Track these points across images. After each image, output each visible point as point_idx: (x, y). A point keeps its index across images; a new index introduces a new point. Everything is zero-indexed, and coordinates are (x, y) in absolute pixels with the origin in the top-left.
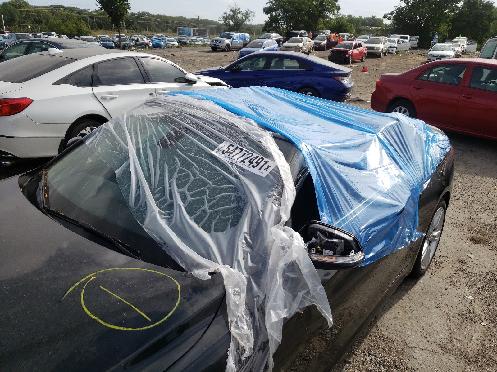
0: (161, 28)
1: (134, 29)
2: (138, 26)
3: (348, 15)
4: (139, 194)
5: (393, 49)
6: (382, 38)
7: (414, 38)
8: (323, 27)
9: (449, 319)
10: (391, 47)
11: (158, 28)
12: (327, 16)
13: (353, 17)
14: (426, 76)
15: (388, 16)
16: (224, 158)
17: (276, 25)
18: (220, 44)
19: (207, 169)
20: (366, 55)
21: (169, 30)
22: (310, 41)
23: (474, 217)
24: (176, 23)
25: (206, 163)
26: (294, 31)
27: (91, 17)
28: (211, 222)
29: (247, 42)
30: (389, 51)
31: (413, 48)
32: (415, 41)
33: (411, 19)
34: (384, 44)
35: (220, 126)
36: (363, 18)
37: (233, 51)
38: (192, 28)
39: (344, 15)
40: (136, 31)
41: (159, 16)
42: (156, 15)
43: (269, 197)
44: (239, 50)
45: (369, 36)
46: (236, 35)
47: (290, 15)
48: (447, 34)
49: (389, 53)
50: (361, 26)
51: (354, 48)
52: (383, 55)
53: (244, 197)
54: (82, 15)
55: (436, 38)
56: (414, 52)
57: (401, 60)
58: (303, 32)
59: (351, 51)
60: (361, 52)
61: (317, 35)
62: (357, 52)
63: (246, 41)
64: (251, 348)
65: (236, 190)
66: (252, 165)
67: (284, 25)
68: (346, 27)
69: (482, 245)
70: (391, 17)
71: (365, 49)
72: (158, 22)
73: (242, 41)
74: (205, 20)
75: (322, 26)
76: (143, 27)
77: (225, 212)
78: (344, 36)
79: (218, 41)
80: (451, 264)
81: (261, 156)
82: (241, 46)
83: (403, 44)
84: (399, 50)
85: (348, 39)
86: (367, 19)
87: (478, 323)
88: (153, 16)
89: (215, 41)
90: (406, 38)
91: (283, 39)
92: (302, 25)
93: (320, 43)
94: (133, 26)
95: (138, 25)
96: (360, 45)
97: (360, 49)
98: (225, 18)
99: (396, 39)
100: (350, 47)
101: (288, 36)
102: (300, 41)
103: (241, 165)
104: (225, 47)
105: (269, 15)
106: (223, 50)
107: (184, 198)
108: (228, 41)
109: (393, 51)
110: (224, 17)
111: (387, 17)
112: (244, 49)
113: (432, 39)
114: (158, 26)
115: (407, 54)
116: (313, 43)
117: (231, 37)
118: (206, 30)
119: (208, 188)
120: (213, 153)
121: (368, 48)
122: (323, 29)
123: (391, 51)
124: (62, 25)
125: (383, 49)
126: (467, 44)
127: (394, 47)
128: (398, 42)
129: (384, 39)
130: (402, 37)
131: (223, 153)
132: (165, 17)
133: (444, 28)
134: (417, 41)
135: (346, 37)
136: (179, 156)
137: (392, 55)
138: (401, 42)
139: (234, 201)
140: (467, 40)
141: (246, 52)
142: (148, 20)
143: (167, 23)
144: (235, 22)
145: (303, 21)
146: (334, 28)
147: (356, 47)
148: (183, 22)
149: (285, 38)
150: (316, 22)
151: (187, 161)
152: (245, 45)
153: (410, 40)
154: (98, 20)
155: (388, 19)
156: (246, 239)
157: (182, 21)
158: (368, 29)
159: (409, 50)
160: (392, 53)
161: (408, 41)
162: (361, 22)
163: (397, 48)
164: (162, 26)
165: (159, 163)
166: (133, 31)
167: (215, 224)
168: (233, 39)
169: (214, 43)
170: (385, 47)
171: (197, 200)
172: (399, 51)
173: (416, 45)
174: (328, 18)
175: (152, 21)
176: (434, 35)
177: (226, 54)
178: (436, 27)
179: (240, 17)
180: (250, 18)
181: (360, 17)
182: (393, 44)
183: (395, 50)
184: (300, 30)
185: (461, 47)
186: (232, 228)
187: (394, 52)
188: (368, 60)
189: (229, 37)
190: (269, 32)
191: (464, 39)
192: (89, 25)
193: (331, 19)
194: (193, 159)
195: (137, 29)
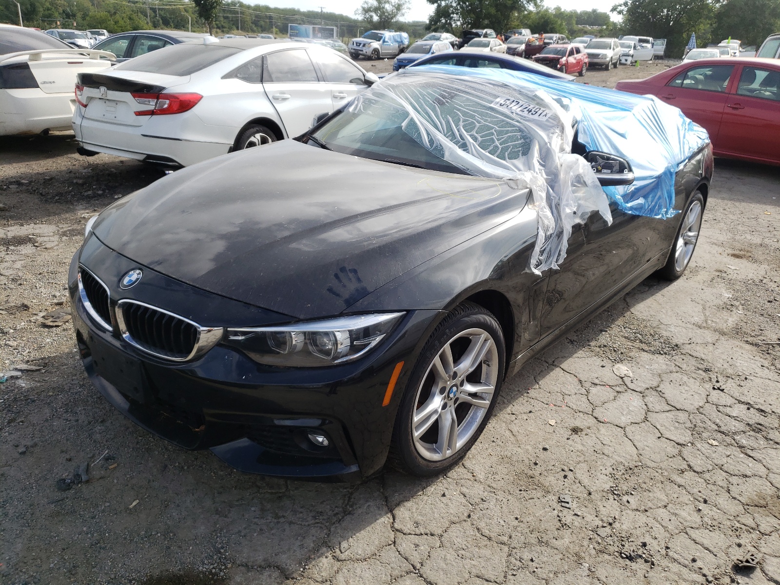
0: (261, 27)
1: (218, 28)
2: (224, 23)
3: (555, 6)
4: (432, 138)
5: (626, 58)
6: (612, 41)
7: (659, 42)
8: (518, 25)
9: (704, 309)
10: (624, 55)
11: (256, 25)
12: (525, 7)
13: (563, 10)
14: (680, 81)
15: (619, 8)
16: (503, 109)
17: (446, 21)
18: (364, 49)
19: (489, 117)
20: (586, 66)
21: (274, 29)
22: (500, 45)
23: (737, 237)
24: (284, 19)
25: (487, 113)
26: (474, 31)
27: (151, 9)
28: (504, 153)
29: (405, 46)
30: (620, 60)
31: (657, 57)
32: (660, 47)
33: (654, 13)
34: (614, 49)
35: (492, 86)
36: (579, 11)
37: (383, 59)
38: (311, 27)
39: (549, 7)
40: (223, 31)
41: (257, 8)
42: (252, 5)
43: (553, 133)
44: (394, 58)
45: (589, 39)
46: (387, 34)
47: (467, 7)
48: (709, 36)
49: (621, 64)
50: (575, 24)
51: (569, 55)
52: (612, 66)
53: (529, 135)
54: (138, 5)
55: (693, 40)
56: (659, 63)
57: (640, 74)
58: (489, 31)
59: (565, 58)
60: (579, 62)
61: (510, 37)
62: (574, 61)
63: (403, 44)
64: (553, 228)
65: (520, 130)
66: (530, 113)
67: (459, 20)
68: (553, 25)
69: (745, 259)
70: (623, 10)
71: (585, 57)
72: (257, 16)
73: (397, 45)
74: (330, 13)
75: (516, 23)
76: (233, 25)
77: (515, 146)
78: (551, 38)
79: (360, 44)
80: (708, 273)
81: (537, 107)
82: (397, 51)
83: (643, 50)
84: (636, 60)
85: (558, 42)
86: (586, 13)
87: (735, 311)
88: (249, 7)
89: (356, 43)
90: (647, 42)
91: (459, 42)
92: (486, 22)
93: (516, 49)
94: (217, 22)
95: (225, 21)
96: (578, 51)
97: (578, 56)
98: (366, 11)
99: (632, 43)
100: (563, 53)
101: (466, 37)
102: (486, 45)
103: (520, 113)
104: (372, 53)
105: (436, 5)
106: (368, 58)
107: (475, 139)
108: (376, 45)
109: (626, 60)
110: (364, 9)
111: (618, 10)
112: (402, 56)
113: (687, 44)
114: (255, 23)
115: (649, 66)
116: (506, 48)
117: (382, 37)
118: (333, 30)
119: (495, 131)
120: (492, 105)
121: (590, 56)
122: (518, 27)
123: (623, 61)
124: (109, 20)
125: (612, 58)
126: (740, 51)
127: (628, 55)
128: (635, 48)
129: (615, 42)
130: (641, 41)
131: (501, 105)
132: (267, 8)
133: (704, 26)
134: (664, 47)
135: (554, 39)
136: (459, 110)
137: (625, 66)
138: (639, 47)
139: (521, 139)
140: (741, 45)
141: (405, 59)
142: (242, 13)
143: (270, 18)
144: (380, 17)
145: (488, 16)
146: (535, 26)
147: (571, 53)
148: (296, 17)
149: (461, 40)
150: (507, 17)
151: (468, 113)
152: (402, 51)
153: (653, 44)
154: (162, 13)
155: (620, 12)
156: (539, 162)
157: (295, 15)
158: (585, 29)
159: (651, 60)
160: (625, 64)
161: (649, 46)
162: (576, 19)
163: (632, 56)
164: (263, 23)
165: (442, 116)
166: (218, 30)
167: (508, 155)
168: (384, 41)
169: (355, 47)
170: (615, 55)
171: (487, 139)
172: (636, 62)
173: (662, 53)
174: (526, 10)
175: (247, 16)
176: (689, 37)
177: (374, 64)
178: (693, 26)
179: (388, 8)
180: (403, 11)
181: (574, 10)
182: (627, 50)
183: (630, 59)
184: (484, 28)
185: (731, 55)
186: (524, 156)
187: (629, 62)
188: (589, 73)
189: (378, 38)
190: (436, 30)
191: (736, 43)
192: (149, 21)
193: (530, 12)
194: (474, 111)
195: (223, 27)
